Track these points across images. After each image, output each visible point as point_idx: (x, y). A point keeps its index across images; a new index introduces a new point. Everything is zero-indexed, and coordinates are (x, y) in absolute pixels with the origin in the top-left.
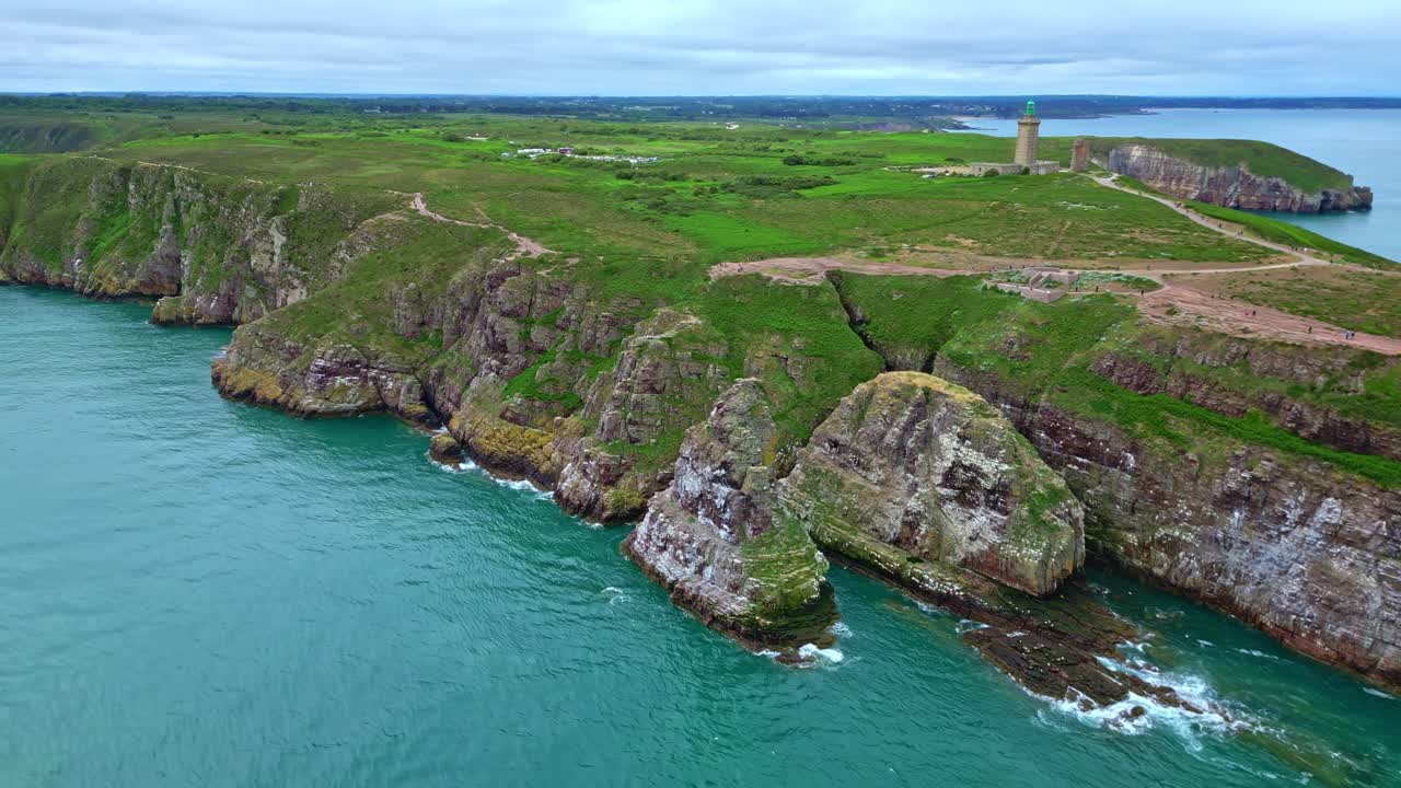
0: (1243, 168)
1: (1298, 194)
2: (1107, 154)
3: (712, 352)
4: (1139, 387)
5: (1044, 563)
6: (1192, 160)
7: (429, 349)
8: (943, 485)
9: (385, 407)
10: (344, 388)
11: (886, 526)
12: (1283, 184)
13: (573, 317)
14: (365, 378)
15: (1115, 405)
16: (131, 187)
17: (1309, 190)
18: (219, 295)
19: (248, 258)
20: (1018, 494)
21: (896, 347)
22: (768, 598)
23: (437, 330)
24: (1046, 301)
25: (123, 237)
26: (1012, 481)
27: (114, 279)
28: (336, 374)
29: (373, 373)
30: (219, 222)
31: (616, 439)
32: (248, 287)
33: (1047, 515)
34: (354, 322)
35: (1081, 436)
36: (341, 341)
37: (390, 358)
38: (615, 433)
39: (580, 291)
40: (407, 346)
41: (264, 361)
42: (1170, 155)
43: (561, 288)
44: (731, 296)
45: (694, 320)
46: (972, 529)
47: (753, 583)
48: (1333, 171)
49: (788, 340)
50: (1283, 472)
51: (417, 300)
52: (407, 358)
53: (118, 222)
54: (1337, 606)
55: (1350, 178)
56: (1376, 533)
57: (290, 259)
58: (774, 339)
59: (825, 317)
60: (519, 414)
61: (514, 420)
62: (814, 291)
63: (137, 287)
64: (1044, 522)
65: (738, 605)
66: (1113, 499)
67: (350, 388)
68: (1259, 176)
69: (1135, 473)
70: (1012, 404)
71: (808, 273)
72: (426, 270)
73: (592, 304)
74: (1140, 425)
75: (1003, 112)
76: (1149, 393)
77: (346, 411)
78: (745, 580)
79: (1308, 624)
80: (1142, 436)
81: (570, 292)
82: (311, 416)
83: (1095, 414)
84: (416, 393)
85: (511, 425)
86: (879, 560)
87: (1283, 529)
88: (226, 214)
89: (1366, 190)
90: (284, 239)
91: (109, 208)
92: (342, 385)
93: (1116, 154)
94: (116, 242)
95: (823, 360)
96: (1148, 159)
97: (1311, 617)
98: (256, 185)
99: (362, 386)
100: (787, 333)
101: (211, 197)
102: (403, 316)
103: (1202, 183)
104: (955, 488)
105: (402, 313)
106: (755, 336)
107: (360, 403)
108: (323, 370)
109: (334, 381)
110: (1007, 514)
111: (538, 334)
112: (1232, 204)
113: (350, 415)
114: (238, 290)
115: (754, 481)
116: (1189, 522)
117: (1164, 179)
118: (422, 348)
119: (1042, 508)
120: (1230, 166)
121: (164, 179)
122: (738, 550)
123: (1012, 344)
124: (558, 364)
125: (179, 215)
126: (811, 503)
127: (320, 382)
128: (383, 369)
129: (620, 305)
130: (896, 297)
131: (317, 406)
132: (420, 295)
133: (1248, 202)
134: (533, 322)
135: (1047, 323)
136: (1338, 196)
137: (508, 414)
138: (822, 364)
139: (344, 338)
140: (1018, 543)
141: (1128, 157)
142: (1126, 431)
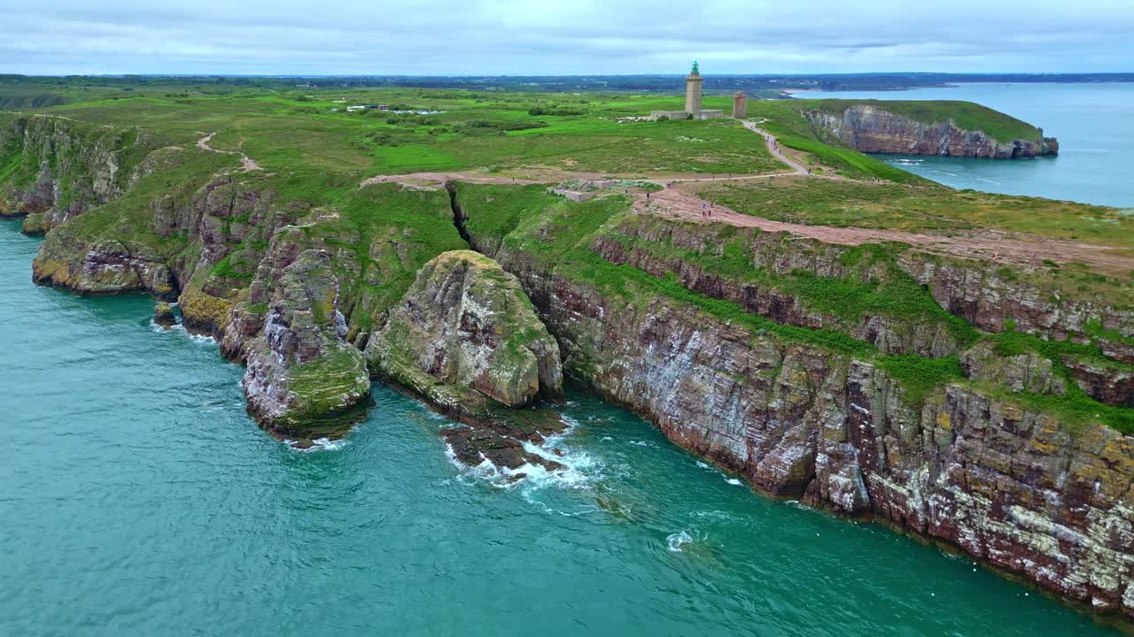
0: (952, 123)
1: (993, 144)
2: (842, 112)
3: (345, 239)
4: (616, 259)
5: (514, 382)
6: (911, 118)
7: (179, 244)
8: (461, 329)
9: (144, 288)
10: (111, 274)
11: (426, 360)
12: (983, 136)
13: (259, 215)
14: (128, 266)
15: (597, 272)
16: (26, 133)
17: (1003, 141)
18: (69, 211)
19: (91, 183)
20: (500, 333)
21: (481, 236)
22: (301, 405)
23: (185, 230)
24: (578, 200)
25: (16, 170)
26: (494, 323)
27: (8, 202)
28: (104, 262)
29: (134, 262)
30: (80, 158)
31: (259, 301)
32: (90, 205)
33: (522, 347)
34: (122, 224)
35: (576, 297)
36: (110, 238)
37: (147, 251)
38: (259, 298)
39: (266, 195)
40: (162, 242)
41: (62, 254)
42: (894, 113)
43: (253, 194)
44: (372, 199)
45: (335, 215)
46: (475, 359)
47: (291, 394)
48: (1027, 125)
49: (401, 230)
50: (673, 314)
51: (170, 207)
52: (160, 251)
53: (15, 159)
54: (690, 407)
55: (1040, 130)
56: (715, 355)
57: (117, 183)
58: (392, 230)
59: (434, 214)
60: (213, 288)
61: (210, 293)
62: (429, 195)
63: (24, 209)
64: (517, 353)
65: (278, 411)
66: (591, 340)
67: (116, 273)
68: (963, 129)
69: (604, 321)
70: (539, 275)
71: (434, 182)
72: (181, 186)
73: (273, 205)
74: (607, 286)
75: (827, 85)
76: (620, 264)
77: (113, 291)
78: (287, 392)
79: (676, 421)
80: (609, 293)
81: (259, 197)
82: (86, 294)
83: (583, 280)
84: (165, 277)
85: (208, 296)
86: (417, 385)
87: (671, 355)
88: (85, 151)
89: (1054, 140)
90: (117, 168)
91: (10, 149)
92: (109, 270)
93: (851, 112)
94: (11, 174)
95: (423, 245)
96: (876, 117)
97: (677, 416)
98: (109, 129)
99: (126, 272)
100: (400, 225)
101: (75, 138)
102: (159, 221)
103: (920, 136)
104: (467, 330)
105: (159, 217)
106: (381, 228)
107: (124, 284)
108: (94, 259)
109: (103, 268)
110: (494, 347)
111: (235, 229)
112: (943, 152)
113: (116, 293)
114: (84, 207)
115: (298, 321)
116: (628, 354)
117: (889, 133)
118: (174, 244)
119: (518, 343)
120: (941, 122)
121: (48, 126)
122: (287, 372)
123: (543, 230)
124: (247, 250)
125: (54, 154)
126: (388, 347)
127: (93, 268)
128: (141, 259)
129: (294, 206)
130: (489, 200)
131: (90, 287)
132: (173, 204)
133: (955, 151)
134: (232, 220)
135: (572, 216)
136: (1028, 145)
137: (206, 288)
138: (423, 249)
139: (112, 235)
140: (498, 368)
141: (862, 114)
142: (599, 290)
